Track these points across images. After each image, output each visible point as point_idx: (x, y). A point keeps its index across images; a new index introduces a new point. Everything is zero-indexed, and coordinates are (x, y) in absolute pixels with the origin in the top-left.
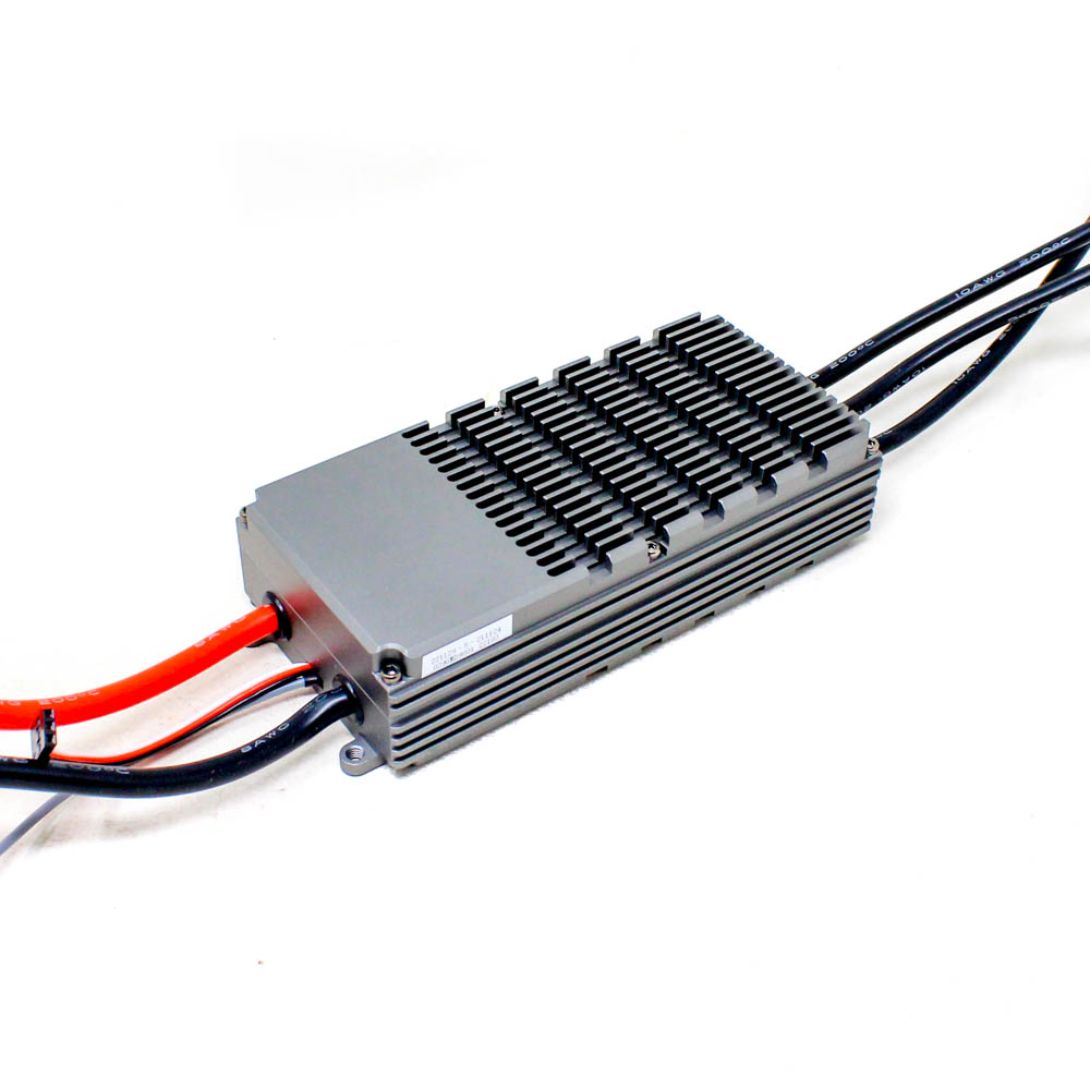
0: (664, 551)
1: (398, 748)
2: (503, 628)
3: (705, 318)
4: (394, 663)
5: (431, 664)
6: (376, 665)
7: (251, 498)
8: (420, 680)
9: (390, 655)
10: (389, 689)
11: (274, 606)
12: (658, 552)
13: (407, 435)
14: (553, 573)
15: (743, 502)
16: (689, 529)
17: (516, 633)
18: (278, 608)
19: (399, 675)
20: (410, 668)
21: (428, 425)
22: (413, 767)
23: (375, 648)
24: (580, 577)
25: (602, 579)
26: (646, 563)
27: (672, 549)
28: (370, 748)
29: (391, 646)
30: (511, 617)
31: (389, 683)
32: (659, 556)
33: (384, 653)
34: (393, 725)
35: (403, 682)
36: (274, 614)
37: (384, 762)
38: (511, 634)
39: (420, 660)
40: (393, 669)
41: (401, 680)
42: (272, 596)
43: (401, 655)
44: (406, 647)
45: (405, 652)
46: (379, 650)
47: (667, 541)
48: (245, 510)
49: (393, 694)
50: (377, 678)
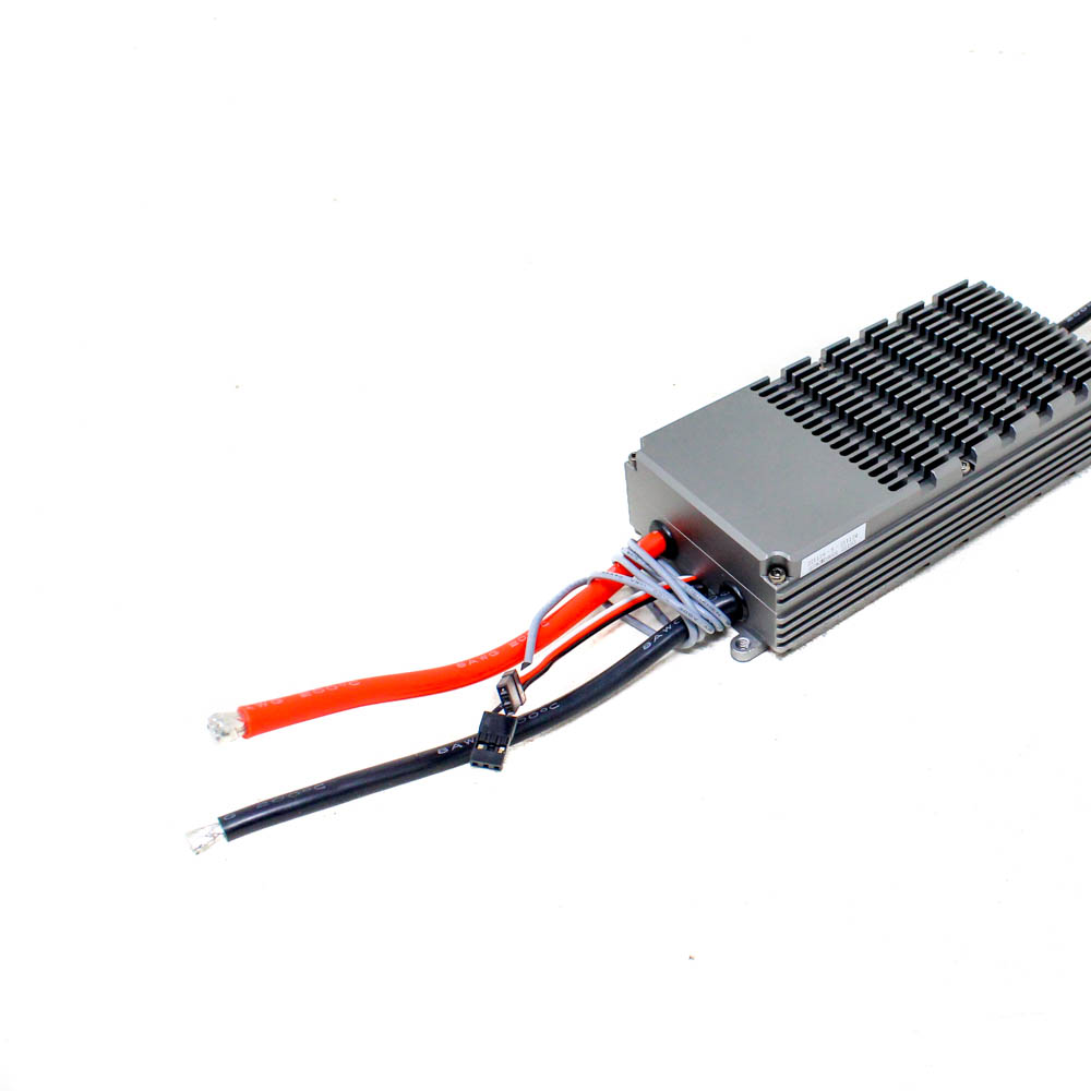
0: (972, 467)
1: (782, 636)
2: (859, 534)
3: (971, 284)
4: (778, 567)
5: (808, 566)
6: (763, 570)
7: (636, 447)
8: (799, 580)
9: (775, 562)
10: (776, 588)
11: (662, 532)
12: (968, 468)
13: (755, 388)
14: (893, 488)
15: (1029, 425)
16: (991, 448)
17: (869, 538)
18: (666, 534)
19: (784, 576)
20: (792, 571)
21: (769, 380)
22: (789, 651)
23: (762, 557)
24: (914, 490)
25: (930, 492)
26: (960, 478)
27: (978, 466)
28: (755, 640)
29: (777, 553)
30: (865, 525)
31: (775, 583)
32: (969, 472)
33: (771, 559)
34: (779, 617)
35: (787, 582)
36: (662, 538)
37: (767, 648)
38: (864, 538)
39: (799, 565)
40: (778, 572)
41: (785, 580)
42: (658, 524)
43: (785, 560)
44: (789, 554)
45: (789, 558)
46: (767, 557)
47: (975, 460)
48: (634, 455)
49: (779, 591)
50: (765, 579)
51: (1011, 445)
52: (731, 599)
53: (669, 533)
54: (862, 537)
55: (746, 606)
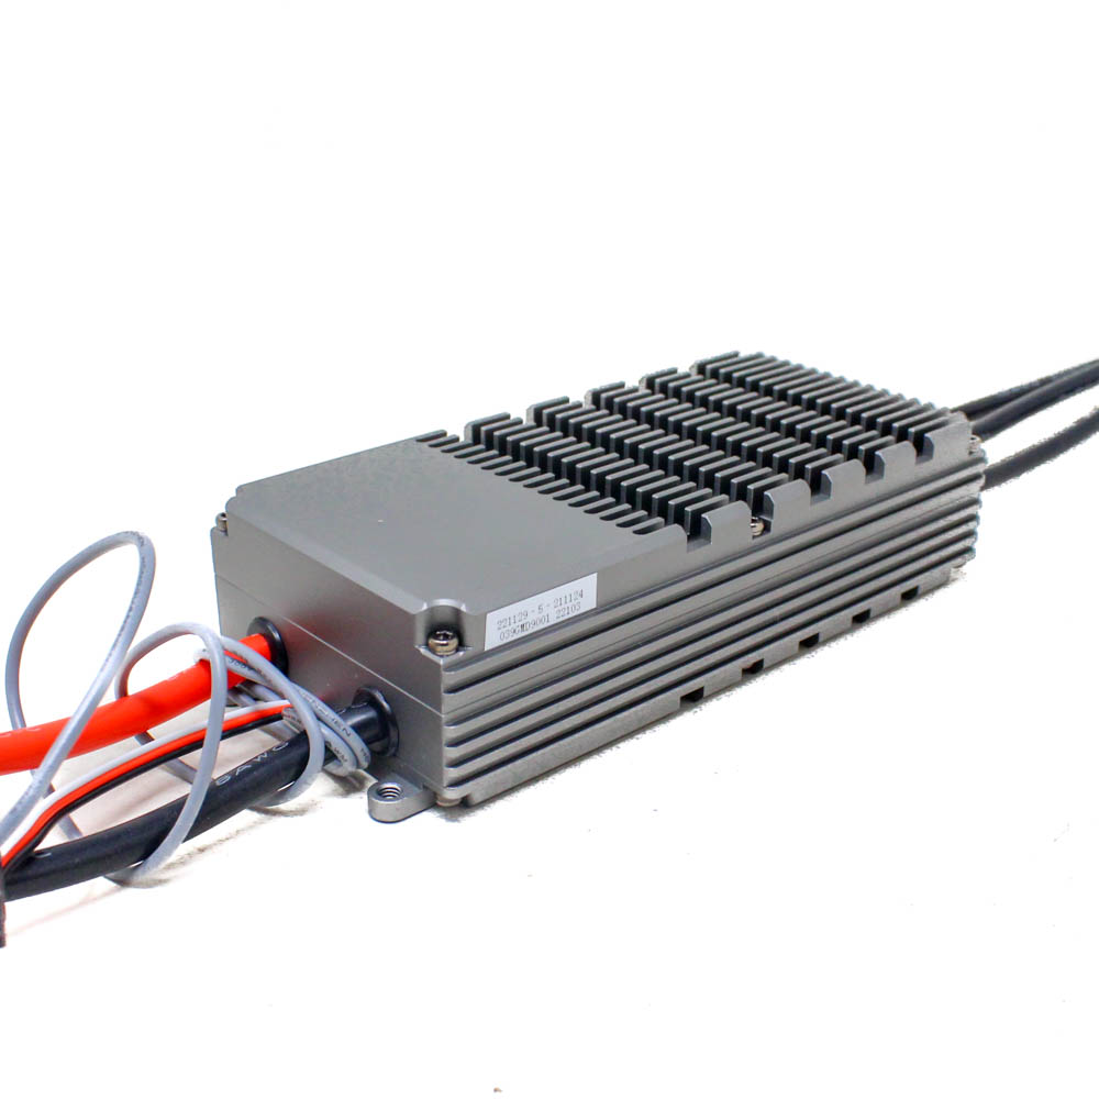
0: (767, 528)
2: (583, 594)
4: (449, 628)
5: (498, 628)
6: (420, 635)
8: (483, 656)
9: (439, 617)
10: (442, 664)
11: (266, 635)
12: (760, 526)
13: (423, 439)
14: (639, 533)
16: (794, 499)
17: (601, 609)
18: (272, 637)
19: (455, 643)
20: (469, 635)
23: (417, 606)
24: (674, 536)
26: (749, 539)
27: (777, 525)
28: (410, 785)
29: (444, 602)
30: (595, 575)
31: (443, 654)
32: (762, 534)
33: (432, 610)
34: (451, 724)
35: (461, 655)
36: (264, 644)
37: (432, 801)
38: (594, 604)
39: (481, 620)
40: (445, 636)
41: (457, 650)
42: (261, 622)
43: (457, 612)
45: (463, 608)
46: (425, 607)
47: (771, 513)
48: (223, 515)
49: (450, 668)
50: (423, 650)
51: (824, 507)
52: (370, 714)
53: (277, 636)
54: (589, 602)
55: (395, 724)
